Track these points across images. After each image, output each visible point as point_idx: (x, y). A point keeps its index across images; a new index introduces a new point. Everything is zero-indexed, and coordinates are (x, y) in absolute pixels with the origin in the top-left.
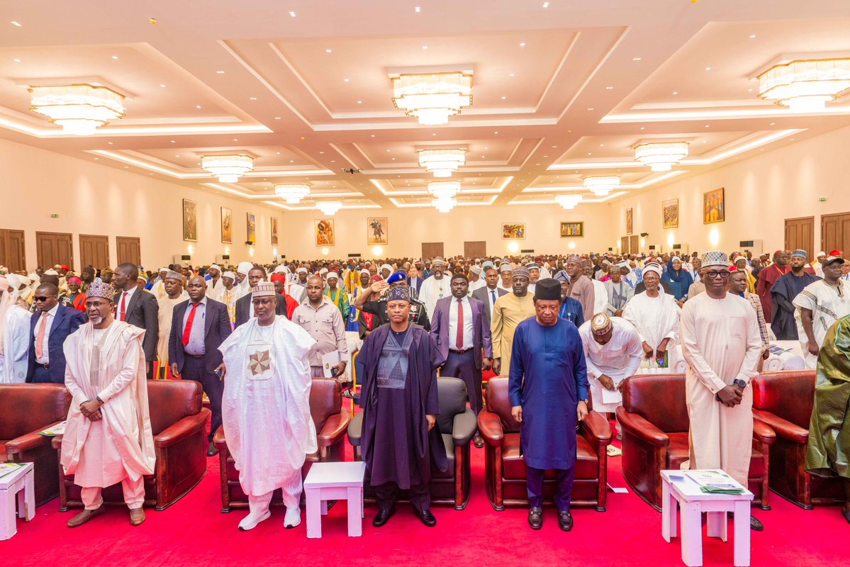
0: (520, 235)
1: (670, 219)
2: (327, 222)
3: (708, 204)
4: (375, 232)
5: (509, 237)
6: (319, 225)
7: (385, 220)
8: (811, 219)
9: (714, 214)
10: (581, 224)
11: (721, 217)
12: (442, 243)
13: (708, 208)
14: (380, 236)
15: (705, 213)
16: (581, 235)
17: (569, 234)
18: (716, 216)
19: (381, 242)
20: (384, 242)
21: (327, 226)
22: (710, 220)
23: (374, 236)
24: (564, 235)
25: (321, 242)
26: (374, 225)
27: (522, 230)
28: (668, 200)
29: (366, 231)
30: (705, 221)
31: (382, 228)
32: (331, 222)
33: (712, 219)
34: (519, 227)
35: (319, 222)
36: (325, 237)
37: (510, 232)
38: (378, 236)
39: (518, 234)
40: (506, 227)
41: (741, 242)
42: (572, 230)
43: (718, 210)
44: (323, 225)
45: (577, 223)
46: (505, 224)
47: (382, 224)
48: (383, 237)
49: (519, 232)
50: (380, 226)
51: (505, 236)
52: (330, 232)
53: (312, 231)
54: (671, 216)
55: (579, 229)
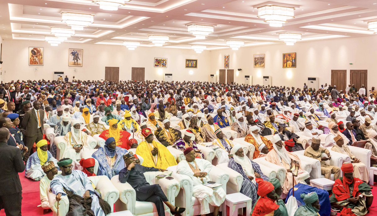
0: (164, 65)
1: (259, 63)
2: (39, 49)
3: (286, 59)
4: (74, 58)
5: (158, 66)
6: (32, 51)
7: (81, 50)
8: (345, 71)
9: (290, 64)
10: (196, 61)
11: (294, 65)
12: (118, 68)
13: (286, 61)
14: (77, 61)
15: (284, 63)
16: (196, 67)
17: (190, 66)
18: (291, 64)
19: (78, 64)
20: (80, 65)
21: (39, 52)
22: (286, 66)
23: (73, 61)
24: (187, 66)
25: (33, 62)
26: (73, 54)
27: (166, 62)
28: (258, 54)
29: (67, 58)
30: (284, 66)
31: (79, 56)
32: (42, 49)
33: (288, 66)
34: (163, 61)
35: (32, 49)
36: (37, 59)
37: (158, 63)
38: (76, 61)
39: (163, 65)
40: (156, 60)
41: (308, 78)
42: (191, 64)
43: (292, 62)
44: (35, 51)
45: (194, 60)
46: (155, 59)
47: (79, 53)
48: (80, 62)
49: (164, 63)
50: (78, 54)
51: (156, 65)
52: (41, 57)
53: (26, 54)
54: (259, 61)
55: (195, 63)
